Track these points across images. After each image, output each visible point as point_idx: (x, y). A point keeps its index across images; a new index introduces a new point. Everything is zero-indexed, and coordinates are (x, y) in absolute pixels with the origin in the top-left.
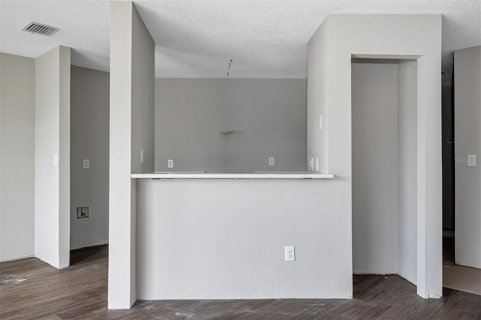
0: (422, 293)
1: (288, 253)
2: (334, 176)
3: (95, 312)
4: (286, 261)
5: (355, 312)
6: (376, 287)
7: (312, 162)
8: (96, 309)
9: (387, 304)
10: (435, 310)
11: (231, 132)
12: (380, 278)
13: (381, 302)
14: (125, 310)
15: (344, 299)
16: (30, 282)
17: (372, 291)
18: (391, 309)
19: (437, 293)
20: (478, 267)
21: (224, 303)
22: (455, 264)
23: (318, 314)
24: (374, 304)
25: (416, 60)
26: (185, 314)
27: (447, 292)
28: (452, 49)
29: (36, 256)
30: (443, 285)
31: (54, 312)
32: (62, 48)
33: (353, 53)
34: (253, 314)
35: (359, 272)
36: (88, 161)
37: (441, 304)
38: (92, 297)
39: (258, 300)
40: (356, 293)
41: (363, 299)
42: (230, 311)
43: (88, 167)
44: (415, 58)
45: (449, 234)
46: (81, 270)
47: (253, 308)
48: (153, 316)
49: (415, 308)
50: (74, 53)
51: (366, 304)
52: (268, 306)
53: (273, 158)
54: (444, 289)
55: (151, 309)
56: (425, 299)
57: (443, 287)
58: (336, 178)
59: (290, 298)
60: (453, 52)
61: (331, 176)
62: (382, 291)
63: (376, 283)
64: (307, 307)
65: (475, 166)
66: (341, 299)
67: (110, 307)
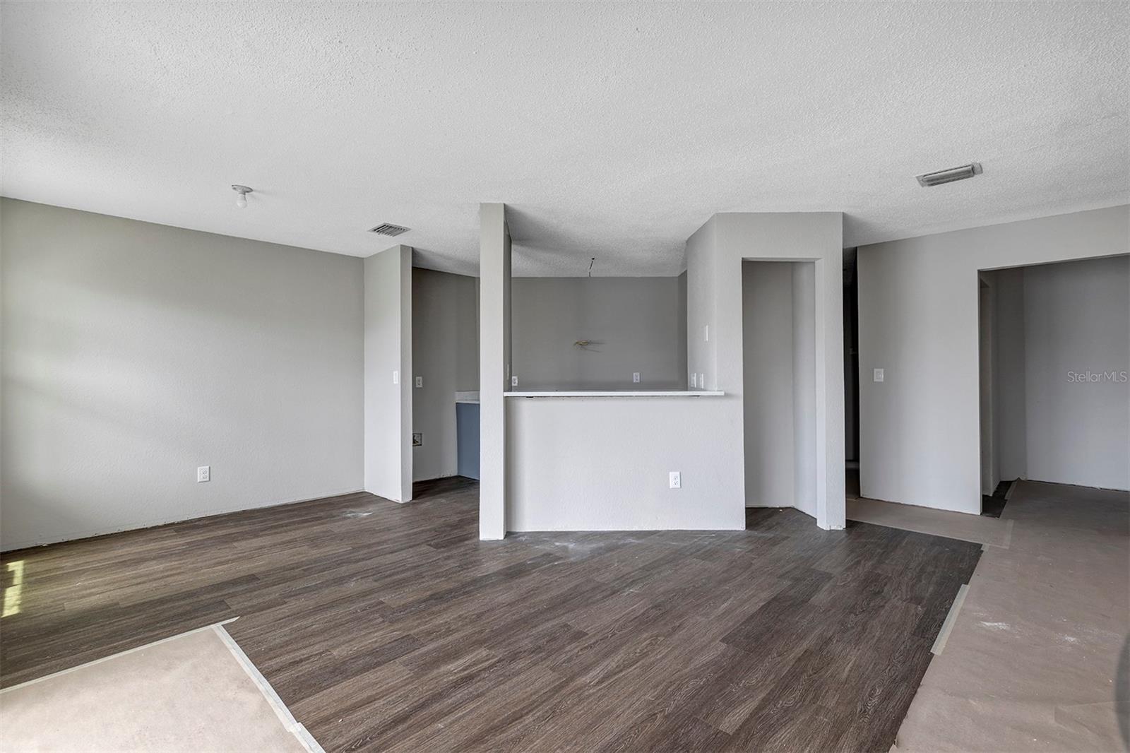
0: (823, 524)
1: (673, 479)
2: (725, 393)
3: (466, 542)
4: (671, 487)
5: (748, 542)
6: (770, 520)
7: (695, 378)
8: (467, 540)
9: (785, 535)
10: (839, 539)
11: (588, 343)
12: (775, 511)
13: (777, 533)
14: (498, 541)
15: (735, 531)
16: (377, 516)
17: (766, 523)
18: (789, 539)
19: (840, 524)
20: (887, 500)
21: (603, 535)
22: (860, 497)
23: (710, 544)
24: (770, 535)
25: (814, 263)
26: (566, 544)
27: (850, 524)
28: (854, 246)
29: (367, 491)
30: (846, 517)
31: (423, 543)
32: (402, 246)
33: (744, 257)
34: (639, 544)
35: (751, 505)
36: (421, 378)
37: (844, 535)
38: (456, 529)
39: (641, 532)
40: (749, 525)
41: (756, 530)
42: (614, 541)
43: (421, 386)
44: (813, 261)
45: (852, 466)
46: (427, 504)
47: (638, 539)
48: (531, 545)
49: (816, 539)
50: (415, 253)
51: (761, 535)
52: (652, 537)
53: (638, 374)
54: (847, 521)
55: (526, 540)
56: (827, 531)
57: (847, 520)
58: (727, 396)
59: (676, 529)
60: (856, 248)
61: (722, 393)
62: (777, 524)
63: (770, 516)
64: (696, 538)
65: (881, 382)
66: (732, 531)
67: (482, 538)
